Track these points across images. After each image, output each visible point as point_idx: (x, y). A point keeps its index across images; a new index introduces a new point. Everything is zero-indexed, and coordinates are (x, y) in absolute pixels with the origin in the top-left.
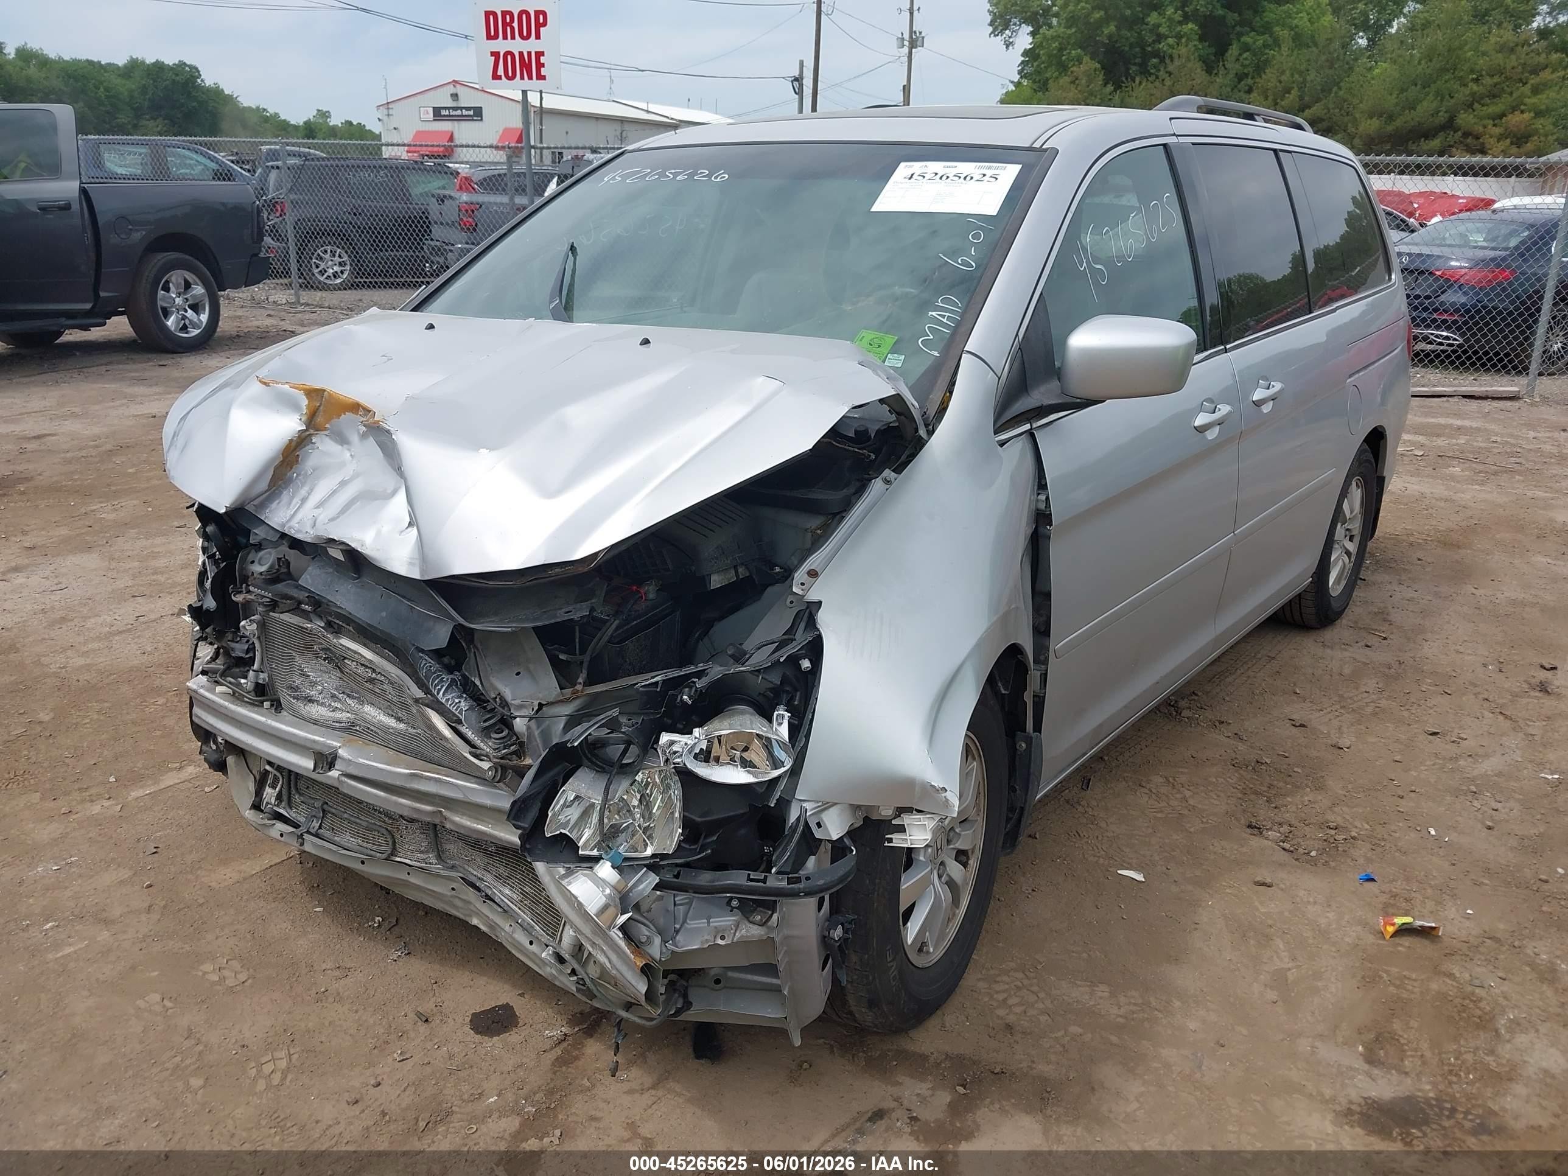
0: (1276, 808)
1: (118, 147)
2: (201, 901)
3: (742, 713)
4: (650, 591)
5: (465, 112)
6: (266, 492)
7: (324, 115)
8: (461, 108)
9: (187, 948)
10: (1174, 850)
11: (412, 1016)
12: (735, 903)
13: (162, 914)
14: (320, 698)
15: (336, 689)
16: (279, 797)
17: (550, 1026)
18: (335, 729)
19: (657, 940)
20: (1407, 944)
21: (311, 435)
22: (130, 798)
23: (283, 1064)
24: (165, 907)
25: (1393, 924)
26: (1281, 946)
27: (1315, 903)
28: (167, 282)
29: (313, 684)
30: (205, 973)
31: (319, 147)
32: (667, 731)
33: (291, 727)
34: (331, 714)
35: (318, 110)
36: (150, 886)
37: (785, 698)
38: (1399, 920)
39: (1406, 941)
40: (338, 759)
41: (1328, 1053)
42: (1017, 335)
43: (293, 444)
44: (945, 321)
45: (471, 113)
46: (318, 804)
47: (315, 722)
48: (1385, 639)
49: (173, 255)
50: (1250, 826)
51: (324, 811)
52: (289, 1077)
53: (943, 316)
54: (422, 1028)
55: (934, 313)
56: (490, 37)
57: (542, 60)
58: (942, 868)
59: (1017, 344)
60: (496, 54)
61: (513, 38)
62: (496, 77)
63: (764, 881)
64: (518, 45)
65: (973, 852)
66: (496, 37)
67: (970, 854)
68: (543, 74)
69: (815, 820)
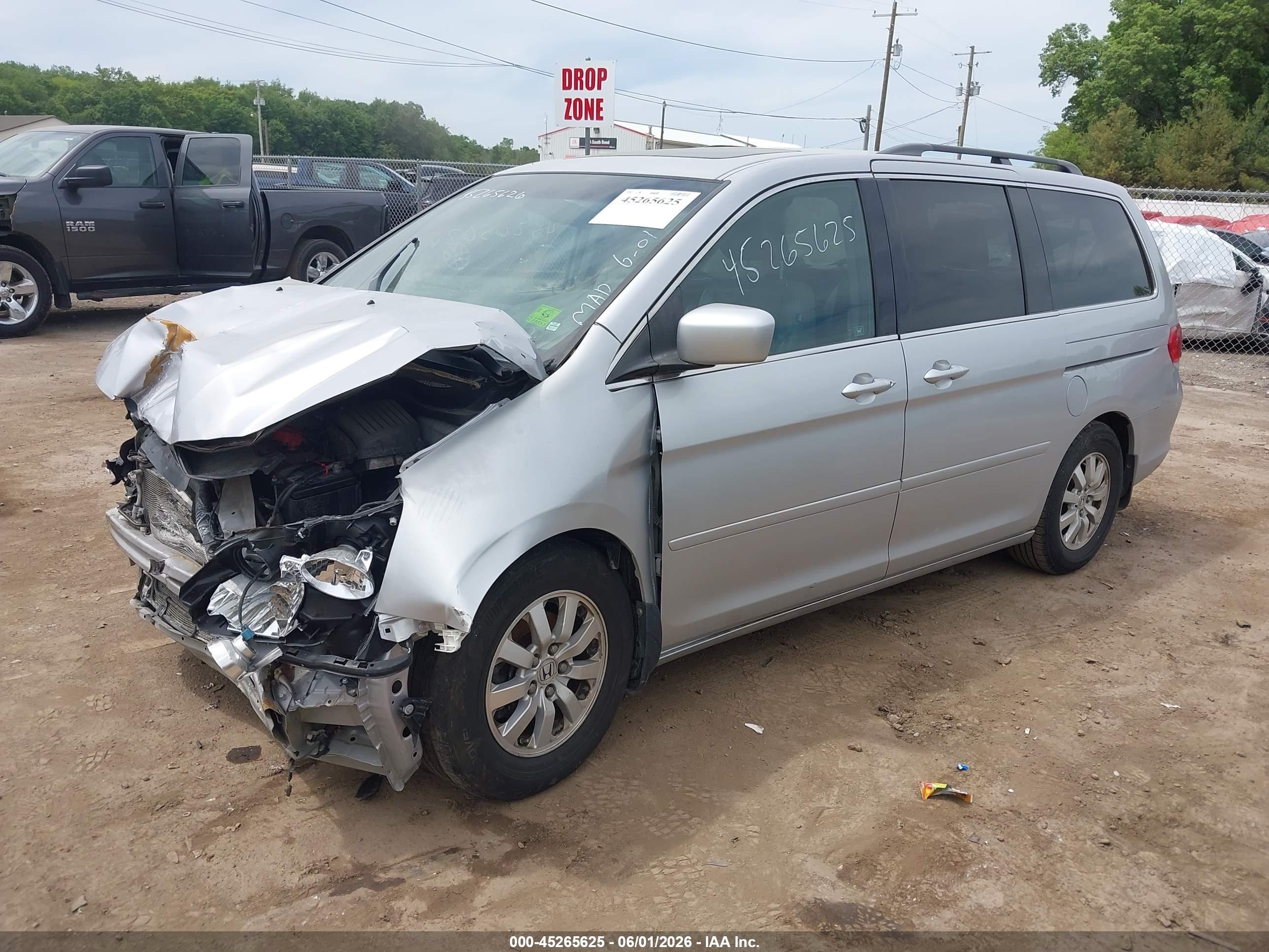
0: (912, 699)
1: (325, 164)
2: (113, 659)
3: (348, 550)
4: (337, 468)
5: (603, 142)
6: (143, 388)
7: (508, 142)
8: (601, 139)
9: (87, 685)
10: (801, 716)
11: (194, 744)
12: (344, 681)
13: (84, 664)
14: (168, 527)
15: (177, 522)
16: (149, 592)
17: (277, 762)
18: (172, 547)
19: (289, 698)
20: (938, 805)
21: (169, 354)
22: (109, 593)
23: (98, 759)
24: (88, 659)
25: (931, 788)
26: (836, 793)
27: (888, 767)
28: (315, 260)
29: (166, 517)
30: (87, 701)
31: (465, 168)
32: (287, 555)
33: (150, 544)
34: (172, 538)
35: (505, 139)
36: (88, 646)
37: (375, 542)
38: (935, 786)
39: (939, 803)
40: (165, 567)
41: (813, 866)
42: (646, 314)
43: (158, 359)
44: (596, 301)
45: (608, 143)
46: (165, 597)
47: (163, 542)
48: (1111, 588)
49: (322, 241)
50: (880, 709)
51: (168, 603)
52: (99, 767)
53: (596, 298)
54: (197, 752)
55: (591, 296)
56: (565, 88)
57: (602, 105)
58: (551, 689)
59: (645, 321)
60: (568, 101)
61: (582, 88)
62: (568, 117)
63: (344, 663)
64: (584, 94)
65: (594, 685)
66: (569, 88)
67: (591, 686)
68: (601, 115)
69: (385, 627)
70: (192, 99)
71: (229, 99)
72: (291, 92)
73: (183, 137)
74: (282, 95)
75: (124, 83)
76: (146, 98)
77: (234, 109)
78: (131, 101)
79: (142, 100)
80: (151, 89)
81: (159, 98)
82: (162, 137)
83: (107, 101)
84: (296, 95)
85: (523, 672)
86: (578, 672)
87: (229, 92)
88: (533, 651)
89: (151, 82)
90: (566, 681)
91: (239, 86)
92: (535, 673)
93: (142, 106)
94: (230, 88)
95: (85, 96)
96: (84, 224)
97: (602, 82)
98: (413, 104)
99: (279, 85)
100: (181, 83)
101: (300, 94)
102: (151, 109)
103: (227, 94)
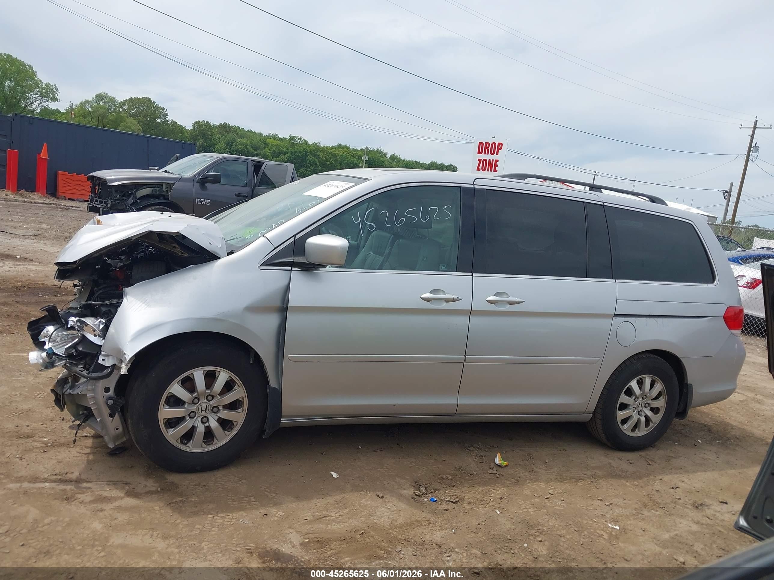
3: (96, 319)
37: (107, 316)
41: (293, 536)
50: (418, 484)
53: (275, 226)
55: (273, 225)
56: (479, 153)
57: (497, 163)
58: (205, 419)
59: (293, 239)
60: (480, 160)
61: (488, 154)
62: (478, 169)
63: (82, 371)
64: (489, 157)
65: (236, 425)
66: (481, 153)
67: (235, 425)
68: (496, 169)
69: (103, 358)
70: (334, 155)
71: (353, 156)
72: (386, 155)
73: (263, 163)
74: (381, 156)
75: (302, 144)
76: (311, 153)
77: (354, 162)
78: (303, 154)
79: (309, 154)
80: (314, 149)
81: (318, 153)
82: (254, 162)
83: (291, 153)
84: (388, 156)
85: (187, 404)
86: (225, 414)
87: (354, 153)
88: (194, 395)
89: (315, 145)
90: (216, 418)
91: (359, 150)
92: (195, 407)
93: (308, 157)
94: (355, 150)
95: (282, 149)
96: (205, 201)
97: (499, 151)
98: (452, 165)
99: (381, 150)
100: (330, 147)
101: (391, 155)
102: (313, 159)
103: (353, 153)
